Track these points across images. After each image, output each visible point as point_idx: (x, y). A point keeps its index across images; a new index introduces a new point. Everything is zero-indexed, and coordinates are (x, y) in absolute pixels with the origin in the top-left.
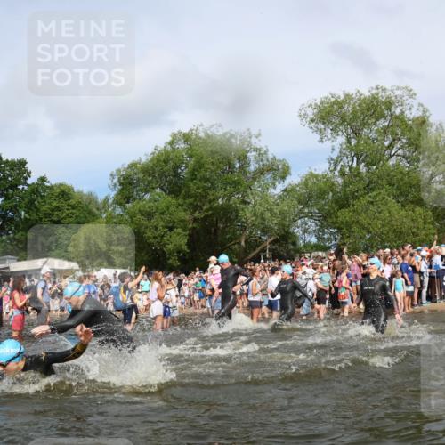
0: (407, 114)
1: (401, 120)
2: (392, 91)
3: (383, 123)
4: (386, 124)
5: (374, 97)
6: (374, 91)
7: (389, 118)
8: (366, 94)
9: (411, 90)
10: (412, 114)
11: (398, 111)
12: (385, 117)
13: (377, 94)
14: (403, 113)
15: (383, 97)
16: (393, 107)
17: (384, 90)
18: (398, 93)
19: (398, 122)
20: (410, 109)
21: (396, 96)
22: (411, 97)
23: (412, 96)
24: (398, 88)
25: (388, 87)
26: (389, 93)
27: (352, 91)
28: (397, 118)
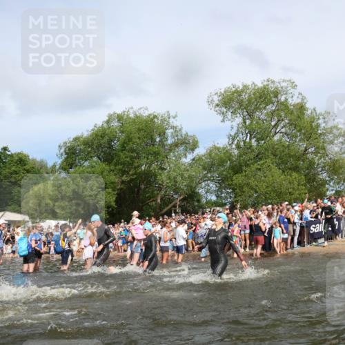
0: (290, 101)
1: (285, 105)
2: (279, 83)
3: (271, 108)
4: (274, 108)
5: (265, 87)
6: (265, 83)
7: (276, 103)
8: (260, 85)
9: (293, 83)
10: (293, 101)
11: (283, 99)
12: (273, 103)
13: (268, 85)
14: (286, 100)
15: (272, 87)
16: (279, 96)
17: (273, 82)
18: (284, 84)
19: (282, 107)
20: (292, 97)
21: (282, 87)
22: (293, 88)
23: (295, 86)
24: (284, 81)
25: (276, 80)
26: (277, 84)
27: (249, 83)
28: (282, 103)
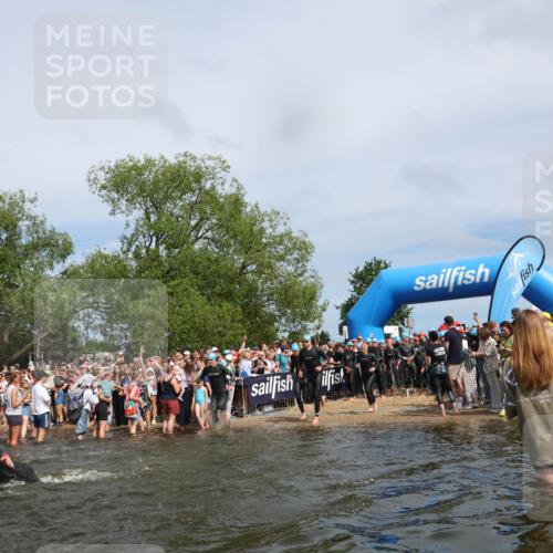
0: (219, 189)
1: (210, 196)
2: (203, 160)
3: (190, 198)
4: (194, 199)
5: (181, 167)
6: (181, 159)
7: (197, 192)
8: (172, 161)
9: (225, 162)
10: (225, 190)
11: (208, 185)
12: (193, 191)
13: (185, 162)
14: (213, 187)
15: (191, 166)
16: (203, 181)
17: (194, 158)
18: (209, 163)
19: (207, 198)
20: (223, 184)
21: (207, 168)
22: (224, 170)
23: (226, 168)
24: (210, 158)
25: (198, 155)
26: (199, 162)
27: (155, 155)
28: (207, 193)
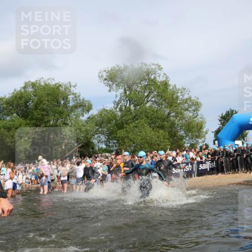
0: (158, 78)
2: (150, 65)
3: (144, 83)
4: (146, 83)
5: (140, 69)
6: (140, 65)
7: (148, 80)
8: (136, 66)
9: (160, 66)
10: (160, 79)
11: (152, 77)
12: (146, 80)
13: (142, 67)
14: (155, 78)
15: (145, 68)
16: (150, 75)
17: (146, 65)
18: (153, 67)
19: (152, 83)
20: (159, 76)
21: (152, 69)
22: (160, 70)
23: (161, 69)
24: (153, 64)
25: (148, 64)
26: (148, 67)
28: (152, 80)
